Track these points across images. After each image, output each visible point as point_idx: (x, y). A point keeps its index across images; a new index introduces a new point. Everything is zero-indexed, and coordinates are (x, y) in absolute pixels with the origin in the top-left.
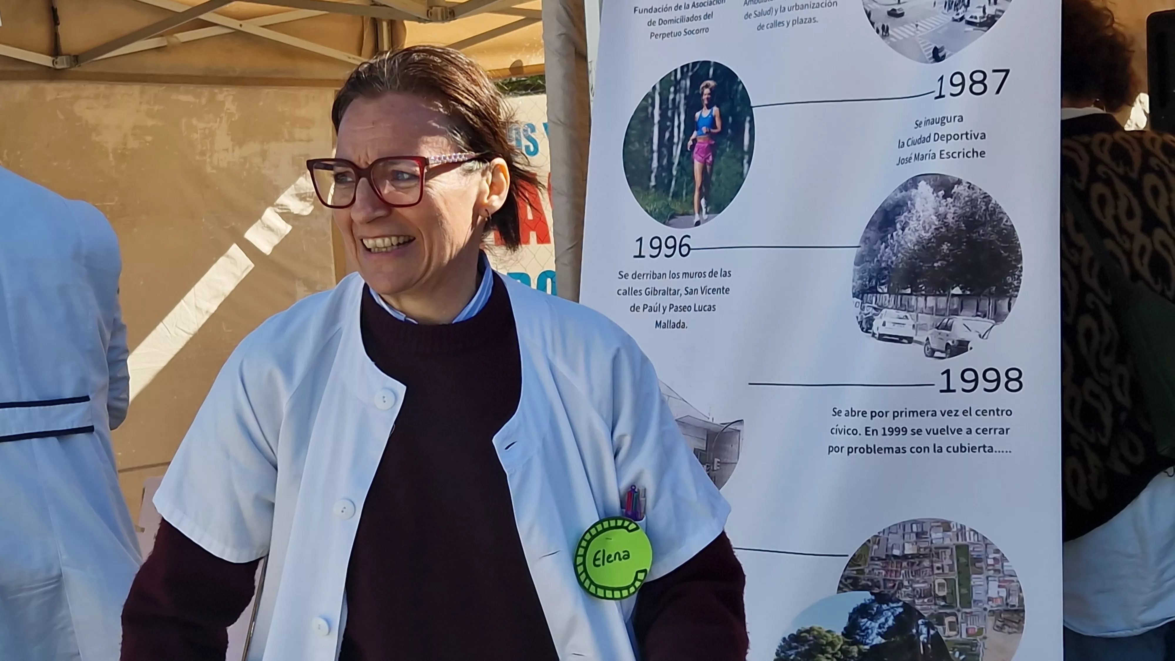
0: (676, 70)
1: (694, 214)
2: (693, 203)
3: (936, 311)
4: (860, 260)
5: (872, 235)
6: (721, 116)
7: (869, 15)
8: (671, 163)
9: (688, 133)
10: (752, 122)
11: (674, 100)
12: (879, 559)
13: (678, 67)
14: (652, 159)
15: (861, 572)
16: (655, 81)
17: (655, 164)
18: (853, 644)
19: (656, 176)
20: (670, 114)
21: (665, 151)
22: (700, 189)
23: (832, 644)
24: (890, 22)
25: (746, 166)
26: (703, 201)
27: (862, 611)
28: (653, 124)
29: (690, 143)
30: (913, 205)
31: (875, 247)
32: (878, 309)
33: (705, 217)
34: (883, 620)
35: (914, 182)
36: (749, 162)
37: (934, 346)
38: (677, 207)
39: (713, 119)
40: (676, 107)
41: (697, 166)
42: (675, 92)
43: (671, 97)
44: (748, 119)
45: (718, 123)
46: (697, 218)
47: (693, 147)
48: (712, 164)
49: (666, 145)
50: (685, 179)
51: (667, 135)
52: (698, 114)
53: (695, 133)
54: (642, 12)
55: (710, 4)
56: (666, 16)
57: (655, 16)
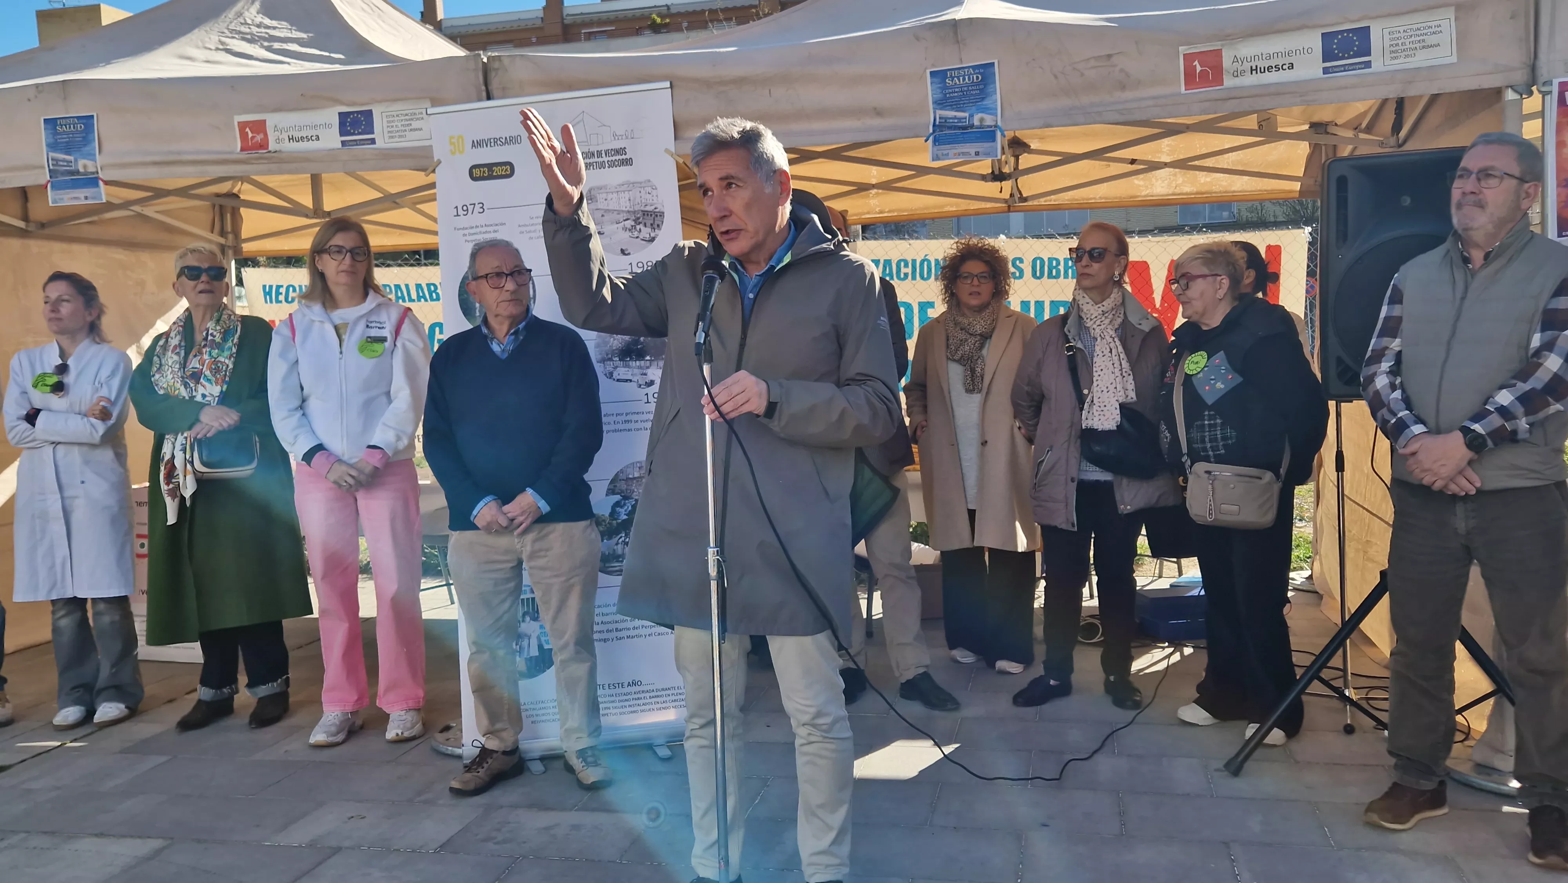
3: (640, 367)
4: (598, 346)
12: (623, 480)
15: (616, 486)
18: (614, 520)
23: (604, 521)
27: (617, 505)
32: (616, 368)
34: (625, 507)
37: (640, 382)
54: (458, 229)
55: (496, 225)
56: (472, 231)
57: (466, 232)
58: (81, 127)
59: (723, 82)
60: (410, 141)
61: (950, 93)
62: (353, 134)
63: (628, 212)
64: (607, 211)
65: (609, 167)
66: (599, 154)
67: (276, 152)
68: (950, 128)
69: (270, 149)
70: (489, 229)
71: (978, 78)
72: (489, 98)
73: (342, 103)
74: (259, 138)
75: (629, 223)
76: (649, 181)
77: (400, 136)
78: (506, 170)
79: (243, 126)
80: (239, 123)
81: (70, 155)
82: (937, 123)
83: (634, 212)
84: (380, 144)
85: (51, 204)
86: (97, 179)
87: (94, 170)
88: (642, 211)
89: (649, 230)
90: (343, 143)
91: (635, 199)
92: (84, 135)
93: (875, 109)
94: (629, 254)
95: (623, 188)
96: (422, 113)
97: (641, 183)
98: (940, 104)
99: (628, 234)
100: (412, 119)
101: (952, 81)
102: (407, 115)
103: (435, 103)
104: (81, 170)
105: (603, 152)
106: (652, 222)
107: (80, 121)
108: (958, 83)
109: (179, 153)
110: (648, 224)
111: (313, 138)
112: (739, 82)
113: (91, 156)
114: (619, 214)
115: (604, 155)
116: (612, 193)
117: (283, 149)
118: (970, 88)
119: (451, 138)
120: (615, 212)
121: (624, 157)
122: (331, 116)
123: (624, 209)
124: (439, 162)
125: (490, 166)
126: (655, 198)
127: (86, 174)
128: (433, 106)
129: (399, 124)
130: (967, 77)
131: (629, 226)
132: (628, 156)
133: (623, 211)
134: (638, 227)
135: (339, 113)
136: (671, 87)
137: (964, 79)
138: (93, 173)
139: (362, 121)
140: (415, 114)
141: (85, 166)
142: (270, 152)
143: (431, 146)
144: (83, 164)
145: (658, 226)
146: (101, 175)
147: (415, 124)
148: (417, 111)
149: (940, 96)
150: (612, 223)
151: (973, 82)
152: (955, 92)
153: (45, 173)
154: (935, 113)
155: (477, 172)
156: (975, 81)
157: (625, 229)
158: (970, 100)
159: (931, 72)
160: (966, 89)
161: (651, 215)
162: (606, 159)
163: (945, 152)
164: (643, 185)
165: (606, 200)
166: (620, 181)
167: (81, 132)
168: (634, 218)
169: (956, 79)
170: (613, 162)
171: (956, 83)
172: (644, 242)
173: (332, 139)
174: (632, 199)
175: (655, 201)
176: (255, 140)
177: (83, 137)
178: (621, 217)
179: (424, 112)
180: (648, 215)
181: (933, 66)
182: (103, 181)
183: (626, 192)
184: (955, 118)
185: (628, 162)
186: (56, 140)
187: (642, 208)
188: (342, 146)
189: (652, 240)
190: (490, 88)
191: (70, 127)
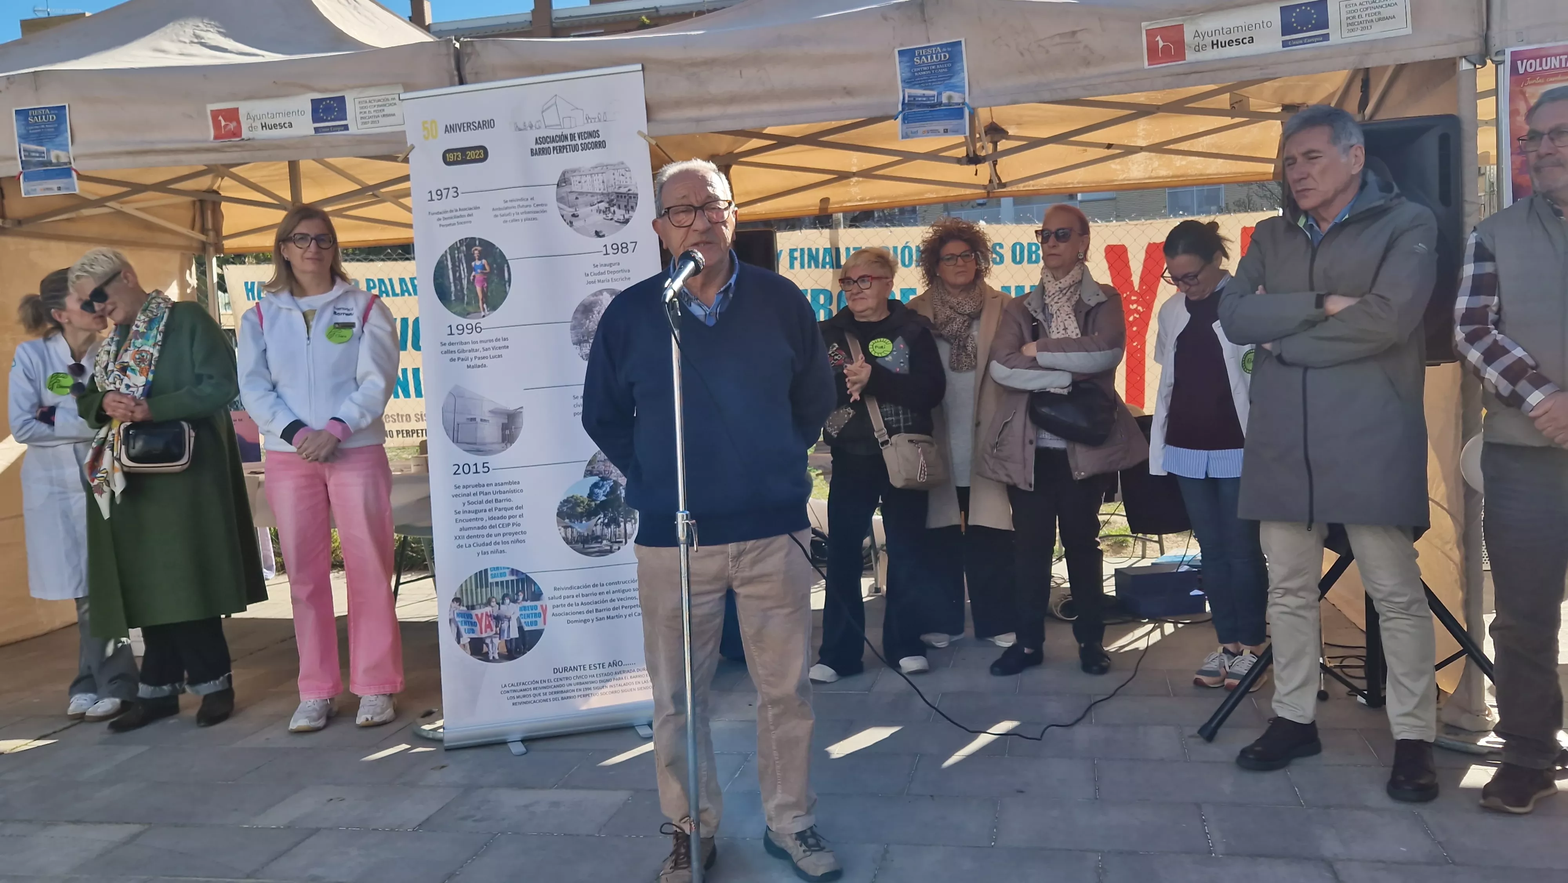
0: (456, 243)
1: (480, 312)
2: (479, 307)
4: (573, 328)
5: (579, 316)
6: (488, 264)
7: (563, 216)
8: (462, 288)
9: (469, 273)
10: (508, 267)
11: (458, 257)
12: (601, 461)
13: (458, 240)
14: (450, 287)
15: (593, 468)
16: (446, 247)
17: (453, 289)
18: (591, 501)
19: (455, 295)
20: (457, 264)
21: (458, 282)
22: (482, 300)
23: (583, 502)
24: (573, 219)
25: (508, 288)
26: (485, 306)
27: (595, 485)
28: (448, 270)
29: (472, 278)
30: (602, 303)
31: (582, 322)
33: (488, 313)
34: (604, 489)
35: (601, 292)
36: (509, 286)
38: (470, 309)
39: (484, 266)
40: (460, 261)
41: (479, 289)
42: (458, 253)
43: (456, 255)
44: (506, 265)
45: (487, 267)
46: (483, 314)
47: (474, 280)
48: (487, 287)
49: (458, 280)
50: (473, 295)
51: (458, 274)
52: (473, 264)
53: (473, 273)
54: (433, 214)
55: (471, 209)
56: (446, 216)
57: (440, 216)
58: (53, 118)
59: (694, 64)
60: (384, 127)
61: (918, 72)
62: (326, 121)
63: (602, 194)
64: (581, 193)
65: (582, 150)
66: (573, 137)
67: (249, 139)
68: (919, 106)
69: (244, 136)
70: (462, 213)
71: (945, 56)
72: (462, 82)
73: (314, 90)
74: (232, 126)
75: (603, 206)
76: (623, 163)
77: (373, 122)
78: (480, 153)
79: (215, 114)
80: (212, 111)
81: (42, 146)
82: (906, 101)
83: (608, 194)
84: (353, 130)
85: (23, 195)
86: (70, 169)
87: (66, 160)
88: (616, 193)
89: (623, 212)
90: (317, 130)
91: (608, 181)
92: (56, 125)
93: (845, 88)
94: (603, 236)
95: (596, 170)
96: (394, 99)
97: (614, 165)
98: (909, 82)
99: (602, 216)
100: (385, 105)
101: (920, 60)
102: (379, 101)
103: (408, 88)
104: (54, 161)
105: (576, 135)
106: (626, 204)
107: (52, 112)
108: (926, 62)
109: (152, 143)
110: (622, 206)
111: (286, 125)
112: (710, 63)
113: (64, 147)
114: (592, 196)
115: (577, 138)
116: (586, 175)
117: (256, 137)
118: (938, 66)
119: (424, 123)
120: (589, 195)
121: (597, 139)
122: (303, 103)
123: (598, 191)
124: (413, 147)
125: (463, 150)
126: (628, 180)
127: (58, 164)
128: (405, 91)
129: (372, 110)
130: (934, 56)
131: (603, 208)
132: (601, 139)
133: (597, 194)
134: (612, 209)
135: (312, 100)
136: (643, 69)
137: (932, 58)
138: (65, 164)
139: (335, 107)
140: (388, 100)
141: (58, 157)
142: (243, 139)
143: (404, 132)
144: (55, 155)
145: (632, 207)
146: (73, 166)
147: (388, 110)
148: (390, 97)
149: (909, 74)
150: (586, 206)
151: (940, 61)
152: (923, 71)
153: (17, 165)
154: (903, 91)
155: (450, 157)
156: (943, 59)
157: (599, 211)
158: (937, 78)
159: (899, 51)
160: (933, 67)
161: (625, 197)
162: (579, 142)
163: (915, 130)
164: (616, 167)
165: (579, 182)
166: (593, 165)
167: (53, 123)
168: (608, 200)
169: (923, 57)
170: (587, 144)
171: (923, 62)
172: (618, 224)
173: (305, 126)
174: (605, 181)
175: (628, 183)
176: (228, 128)
177: (55, 128)
178: (595, 199)
179: (397, 97)
180: (621, 197)
181: (901, 45)
182: (76, 171)
183: (600, 175)
184: (924, 96)
185: (601, 145)
186: (28, 131)
187: (616, 190)
188: (316, 132)
189: (626, 221)
190: (463, 73)
191: (42, 118)
